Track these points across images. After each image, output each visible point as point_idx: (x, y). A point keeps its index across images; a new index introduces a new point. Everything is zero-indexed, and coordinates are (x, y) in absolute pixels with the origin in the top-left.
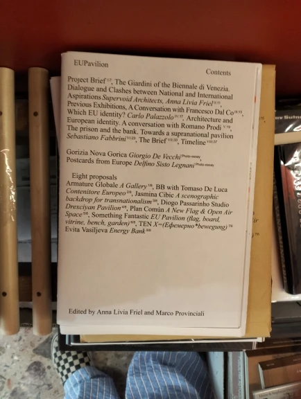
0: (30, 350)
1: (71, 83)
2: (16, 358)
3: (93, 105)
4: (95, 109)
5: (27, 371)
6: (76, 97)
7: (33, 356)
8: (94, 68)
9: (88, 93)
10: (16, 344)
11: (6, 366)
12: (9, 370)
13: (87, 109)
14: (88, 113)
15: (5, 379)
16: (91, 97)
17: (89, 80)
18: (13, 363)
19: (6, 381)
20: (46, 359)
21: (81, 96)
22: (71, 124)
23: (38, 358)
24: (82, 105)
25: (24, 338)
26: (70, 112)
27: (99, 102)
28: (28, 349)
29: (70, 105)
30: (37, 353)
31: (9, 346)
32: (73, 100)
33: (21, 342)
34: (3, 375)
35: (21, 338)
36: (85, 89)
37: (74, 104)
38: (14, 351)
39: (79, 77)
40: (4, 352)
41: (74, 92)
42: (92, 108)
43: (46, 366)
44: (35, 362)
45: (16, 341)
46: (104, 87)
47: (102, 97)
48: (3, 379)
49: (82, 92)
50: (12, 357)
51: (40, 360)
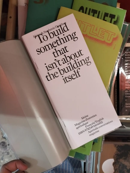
7: (2, 139)
43: (7, 144)
51: (5, 141)
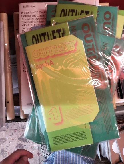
0: (17, 139)
1: (22, 14)
2: (11, 143)
3: (31, 22)
4: (32, 23)
5: (16, 148)
6: (25, 19)
7: (18, 141)
8: (31, 8)
9: (29, 17)
10: (11, 137)
11: (7, 146)
12: (8, 148)
13: (29, 24)
14: (29, 25)
15: (7, 152)
16: (30, 19)
17: (29, 13)
18: (10, 145)
19: (7, 153)
20: (24, 142)
21: (26, 19)
22: (23, 30)
23: (20, 142)
24: (27, 22)
25: (14, 134)
26: (23, 25)
27: (34, 20)
28: (16, 139)
29: (23, 23)
30: (20, 140)
31: (8, 138)
32: (24, 21)
33: (13, 136)
34: (6, 151)
35: (13, 134)
36: (28, 16)
37: (24, 22)
38: (10, 140)
39: (25, 12)
40: (6, 141)
41: (24, 18)
42: (31, 23)
43: (24, 145)
44: (19, 144)
45: (11, 136)
46: (35, 15)
47: (34, 19)
48: (6, 152)
49: (27, 17)
50: (9, 143)
51: (21, 143)
